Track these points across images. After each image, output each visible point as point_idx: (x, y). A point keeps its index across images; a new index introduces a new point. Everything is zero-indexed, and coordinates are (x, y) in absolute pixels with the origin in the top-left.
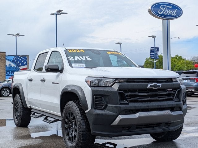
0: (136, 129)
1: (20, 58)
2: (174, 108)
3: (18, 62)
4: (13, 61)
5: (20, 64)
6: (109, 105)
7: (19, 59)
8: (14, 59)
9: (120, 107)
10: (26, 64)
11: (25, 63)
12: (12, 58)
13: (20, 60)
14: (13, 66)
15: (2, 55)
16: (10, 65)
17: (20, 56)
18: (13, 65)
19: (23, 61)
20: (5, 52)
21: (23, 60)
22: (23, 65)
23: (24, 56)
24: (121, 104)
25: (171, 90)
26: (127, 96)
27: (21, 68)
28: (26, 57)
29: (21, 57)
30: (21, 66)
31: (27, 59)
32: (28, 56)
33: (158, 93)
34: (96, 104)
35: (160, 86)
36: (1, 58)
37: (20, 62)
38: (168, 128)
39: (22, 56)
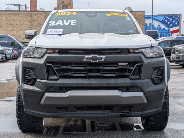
0: (77, 111)
1: (171, 18)
2: (129, 87)
3: (169, 23)
4: (163, 22)
5: (171, 25)
6: (38, 80)
7: (169, 18)
8: (164, 19)
9: (46, 83)
10: (178, 25)
11: (176, 24)
12: (162, 18)
13: (171, 20)
14: (162, 28)
15: (141, 15)
16: (159, 26)
17: (170, 15)
18: (163, 26)
19: (174, 21)
20: (144, 12)
21: (175, 19)
22: (174, 26)
23: (176, 16)
24: (48, 79)
25: (126, 64)
26: (57, 70)
27: (172, 29)
28: (178, 16)
29: (172, 16)
30: (172, 27)
31: (179, 18)
32: (180, 15)
33: (101, 68)
34: (26, 78)
35: (102, 58)
36: (140, 19)
37: (171, 22)
38: (129, 112)
39: (174, 15)
